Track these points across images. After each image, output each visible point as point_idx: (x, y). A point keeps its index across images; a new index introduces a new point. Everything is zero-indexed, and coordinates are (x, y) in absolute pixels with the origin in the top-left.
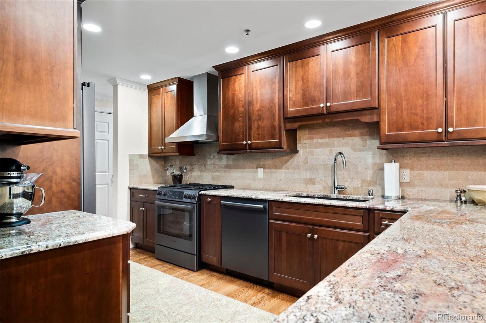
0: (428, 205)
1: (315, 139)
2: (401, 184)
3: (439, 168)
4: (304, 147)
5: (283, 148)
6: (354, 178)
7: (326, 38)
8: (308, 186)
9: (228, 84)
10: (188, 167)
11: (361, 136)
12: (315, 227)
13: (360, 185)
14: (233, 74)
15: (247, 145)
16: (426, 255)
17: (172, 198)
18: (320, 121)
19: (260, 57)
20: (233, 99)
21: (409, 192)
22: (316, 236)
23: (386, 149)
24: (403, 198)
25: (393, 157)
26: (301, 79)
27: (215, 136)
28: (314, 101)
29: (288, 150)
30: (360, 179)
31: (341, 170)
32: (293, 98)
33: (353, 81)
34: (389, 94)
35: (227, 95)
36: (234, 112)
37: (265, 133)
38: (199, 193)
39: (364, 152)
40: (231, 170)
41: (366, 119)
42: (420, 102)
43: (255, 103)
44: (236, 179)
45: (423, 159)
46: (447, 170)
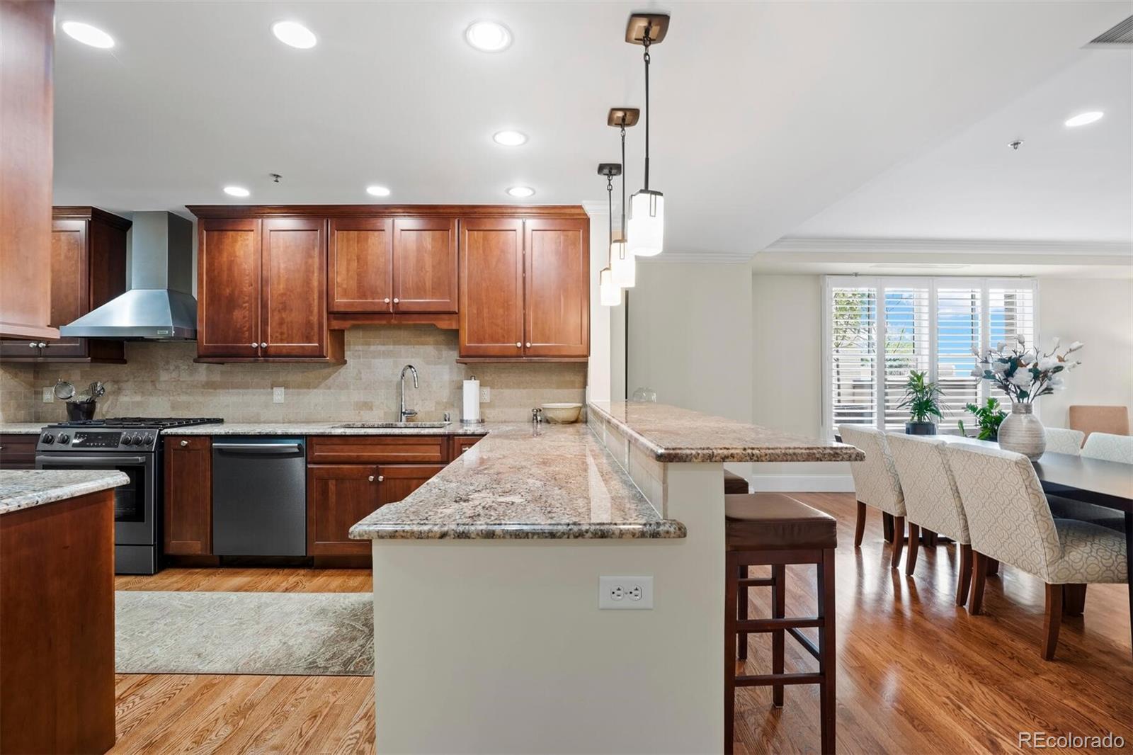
0: (507, 426)
1: (374, 345)
2: (482, 405)
3: (518, 385)
4: (356, 356)
5: (325, 357)
6: (427, 400)
7: (393, 210)
8: (362, 412)
9: (220, 242)
10: (108, 387)
11: (436, 344)
12: (380, 466)
13: (433, 409)
14: (230, 228)
15: (259, 349)
16: (504, 457)
17: (89, 446)
18: (384, 322)
19: (286, 211)
20: (230, 269)
21: (491, 414)
22: (381, 478)
23: (466, 364)
24: (483, 421)
25: (473, 373)
26: (356, 258)
27: (188, 330)
28: (374, 293)
29: (334, 361)
30: (434, 401)
31: (409, 389)
32: (342, 284)
33: (428, 274)
34: (470, 298)
35: (216, 261)
36: (233, 291)
37: (295, 331)
38: (159, 432)
39: (439, 366)
40: (218, 391)
41: (444, 324)
42: (501, 311)
43: (275, 283)
44: (227, 406)
45: (503, 375)
46: (526, 388)
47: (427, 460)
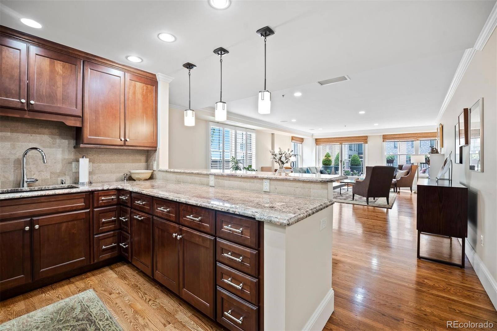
6: (43, 171)
11: (50, 135)
13: (49, 177)
18: (17, 116)
21: (95, 178)
22: (37, 227)
25: (83, 154)
30: (49, 172)
33: (59, 89)
34: (90, 109)
39: (54, 149)
45: (101, 156)
46: (115, 163)
47: (74, 209)
